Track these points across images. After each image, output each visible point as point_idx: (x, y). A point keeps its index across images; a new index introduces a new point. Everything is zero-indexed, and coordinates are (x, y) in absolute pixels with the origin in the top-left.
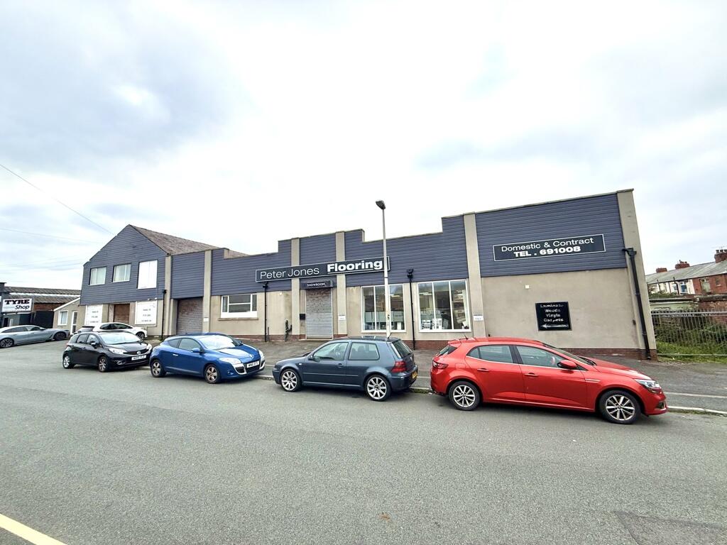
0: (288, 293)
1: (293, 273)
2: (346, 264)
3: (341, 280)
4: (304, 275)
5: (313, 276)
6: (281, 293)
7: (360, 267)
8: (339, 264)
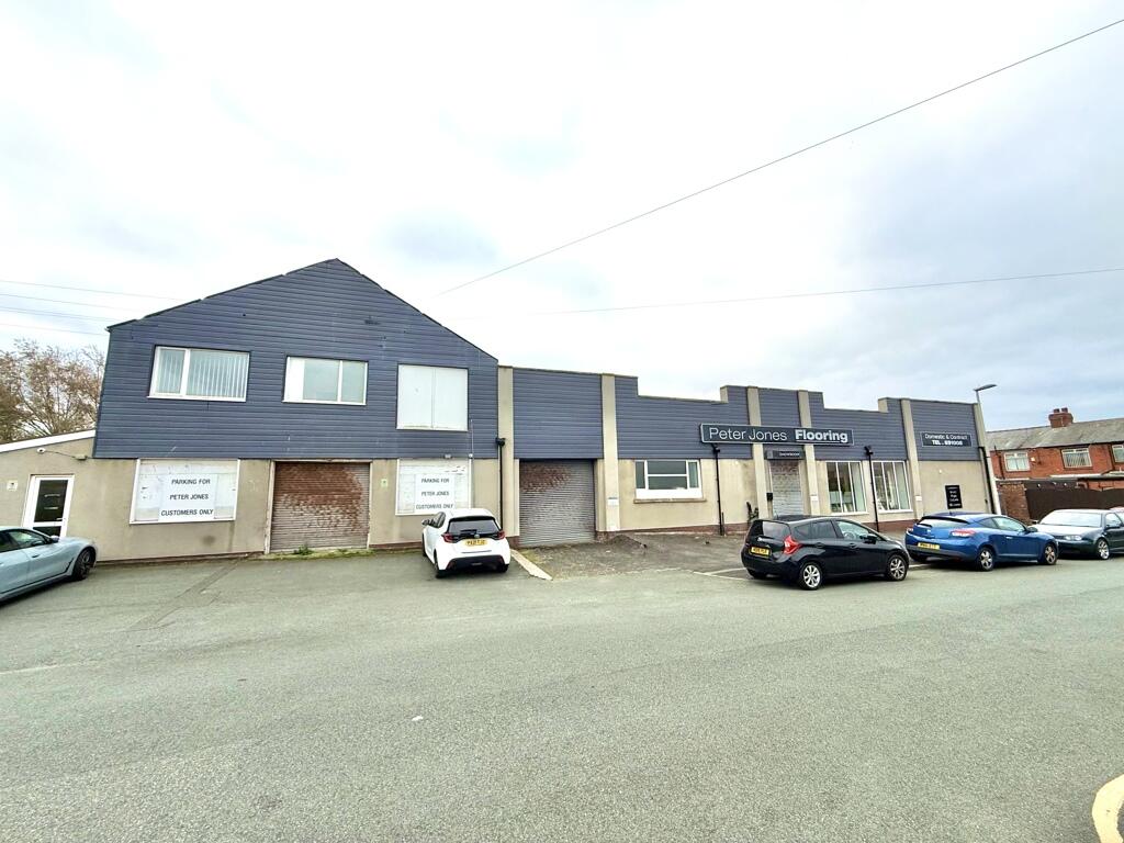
0: (749, 463)
1: (756, 436)
2: (815, 431)
3: (810, 450)
4: (768, 440)
5: (780, 443)
6: (737, 462)
7: (828, 437)
8: (808, 430)
